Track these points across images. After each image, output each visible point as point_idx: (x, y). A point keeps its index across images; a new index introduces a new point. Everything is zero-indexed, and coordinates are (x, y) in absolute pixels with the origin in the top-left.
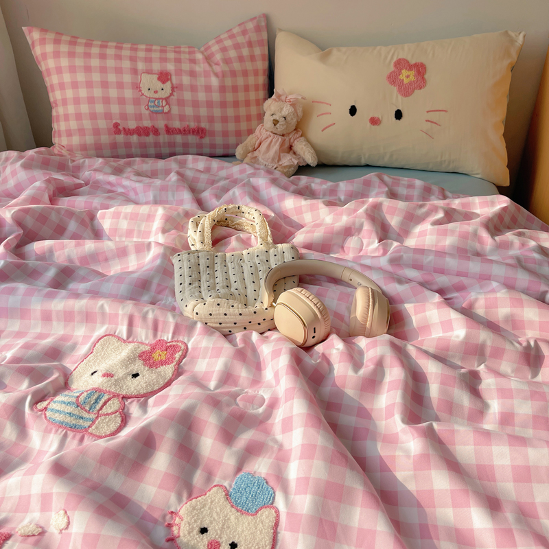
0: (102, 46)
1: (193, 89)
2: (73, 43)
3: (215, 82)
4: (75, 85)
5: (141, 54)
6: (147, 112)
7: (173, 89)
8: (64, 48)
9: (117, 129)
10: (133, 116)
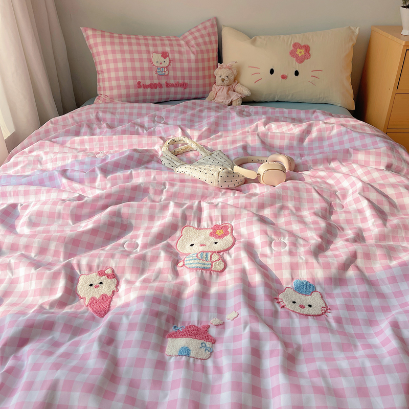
0: (128, 38)
1: (181, 61)
2: (112, 37)
3: (192, 57)
4: (115, 61)
5: (151, 42)
6: (156, 75)
7: (170, 61)
8: (108, 40)
9: (139, 85)
10: (149, 77)
